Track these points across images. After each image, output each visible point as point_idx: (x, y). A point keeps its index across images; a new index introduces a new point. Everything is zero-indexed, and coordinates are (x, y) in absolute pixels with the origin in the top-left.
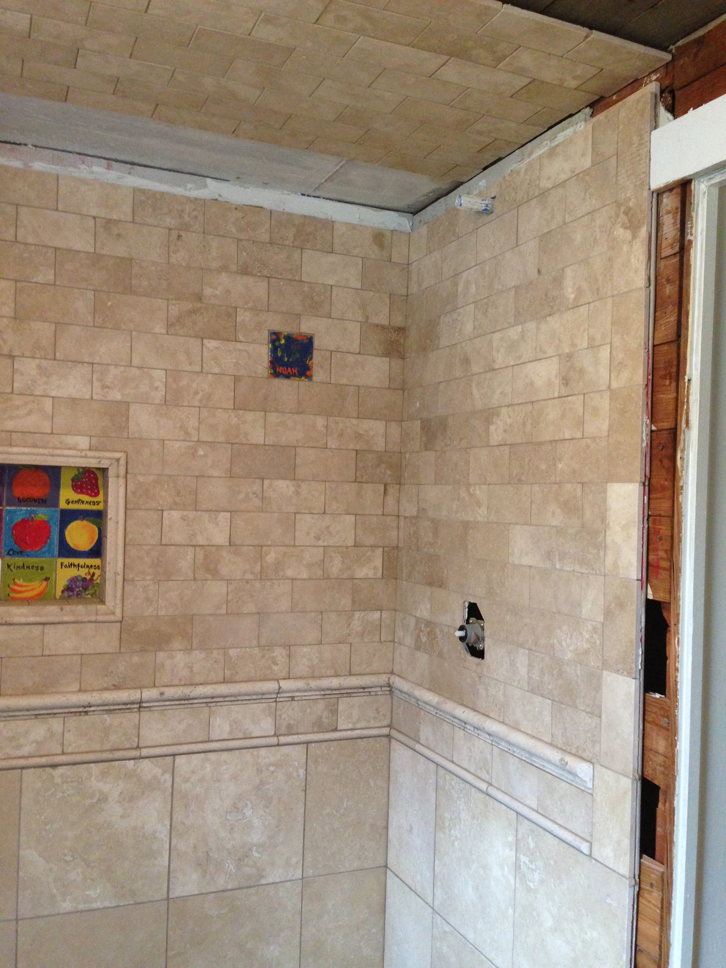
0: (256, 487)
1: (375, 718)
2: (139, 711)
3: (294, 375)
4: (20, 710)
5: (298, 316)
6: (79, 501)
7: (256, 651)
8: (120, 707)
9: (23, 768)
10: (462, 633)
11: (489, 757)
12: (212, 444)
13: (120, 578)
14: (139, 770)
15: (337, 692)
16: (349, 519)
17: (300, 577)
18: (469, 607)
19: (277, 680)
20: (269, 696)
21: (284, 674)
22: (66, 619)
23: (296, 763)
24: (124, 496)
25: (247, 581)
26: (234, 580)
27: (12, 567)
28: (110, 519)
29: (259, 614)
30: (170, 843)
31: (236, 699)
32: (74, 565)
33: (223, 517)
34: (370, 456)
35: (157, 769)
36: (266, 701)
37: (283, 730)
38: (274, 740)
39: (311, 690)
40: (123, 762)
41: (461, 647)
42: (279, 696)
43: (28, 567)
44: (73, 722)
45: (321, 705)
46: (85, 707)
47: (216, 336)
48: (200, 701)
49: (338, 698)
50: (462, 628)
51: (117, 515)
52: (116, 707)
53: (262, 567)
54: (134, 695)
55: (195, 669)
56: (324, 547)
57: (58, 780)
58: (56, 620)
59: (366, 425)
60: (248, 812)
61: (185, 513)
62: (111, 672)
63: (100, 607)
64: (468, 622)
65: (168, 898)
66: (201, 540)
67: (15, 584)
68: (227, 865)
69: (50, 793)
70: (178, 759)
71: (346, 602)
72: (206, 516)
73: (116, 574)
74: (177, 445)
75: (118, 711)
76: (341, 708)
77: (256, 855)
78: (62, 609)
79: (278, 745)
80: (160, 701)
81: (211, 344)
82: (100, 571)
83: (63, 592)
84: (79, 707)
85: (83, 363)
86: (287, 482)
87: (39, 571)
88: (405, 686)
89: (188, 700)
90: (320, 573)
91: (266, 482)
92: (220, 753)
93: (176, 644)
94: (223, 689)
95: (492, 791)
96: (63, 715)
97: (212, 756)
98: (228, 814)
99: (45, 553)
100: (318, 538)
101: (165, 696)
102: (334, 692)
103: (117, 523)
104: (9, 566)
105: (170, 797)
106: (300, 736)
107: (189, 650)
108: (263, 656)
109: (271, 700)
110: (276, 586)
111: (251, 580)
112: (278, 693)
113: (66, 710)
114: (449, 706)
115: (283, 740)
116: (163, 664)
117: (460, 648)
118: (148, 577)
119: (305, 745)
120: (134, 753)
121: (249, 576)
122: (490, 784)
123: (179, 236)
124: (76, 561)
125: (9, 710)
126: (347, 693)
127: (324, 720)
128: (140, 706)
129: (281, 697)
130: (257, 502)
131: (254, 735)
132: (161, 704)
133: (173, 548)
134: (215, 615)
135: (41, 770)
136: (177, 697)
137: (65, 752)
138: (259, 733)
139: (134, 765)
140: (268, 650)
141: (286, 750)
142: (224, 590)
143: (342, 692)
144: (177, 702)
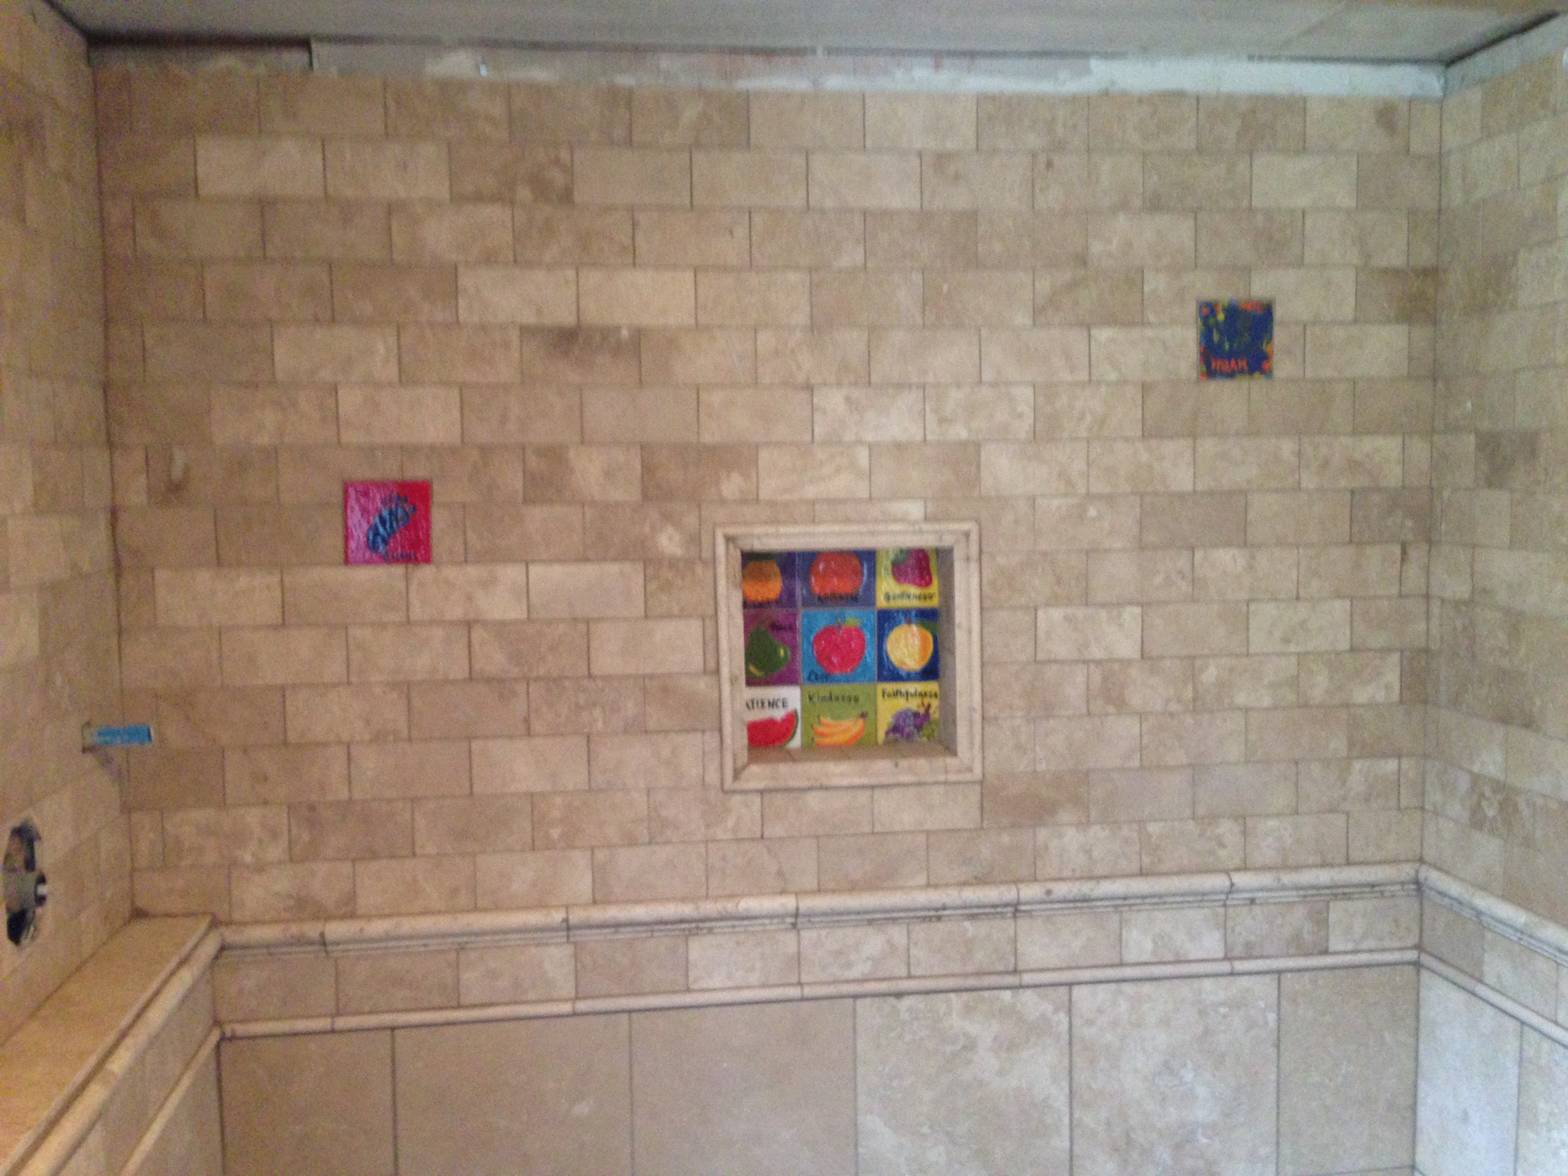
0: (1183, 562)
1: (1391, 933)
2: (1015, 917)
3: (1242, 371)
4: (849, 914)
5: (1247, 270)
6: (903, 595)
7: (1191, 825)
8: (987, 910)
9: (856, 997)
12: (1110, 499)
13: (977, 717)
14: (1019, 1005)
15: (1326, 892)
16: (1340, 607)
17: (1257, 705)
19: (1227, 872)
20: (1215, 897)
21: (1237, 861)
22: (904, 779)
23: (1262, 1004)
24: (978, 587)
25: (1171, 715)
26: (1152, 714)
27: (815, 700)
28: (959, 624)
29: (1193, 766)
30: (1071, 1115)
31: (1162, 900)
32: (901, 693)
33: (1131, 614)
34: (1376, 498)
35: (1046, 1004)
36: (1209, 904)
37: (1238, 951)
38: (1225, 967)
39: (1284, 888)
40: (996, 992)
42: (1230, 896)
44: (920, 931)
45: (1300, 912)
46: (937, 909)
47: (1111, 320)
48: (1107, 903)
49: (1328, 902)
51: (970, 621)
52: (981, 911)
53: (1195, 690)
54: (1007, 894)
55: (1095, 854)
56: (1299, 654)
57: (905, 1016)
58: (891, 780)
59: (1367, 444)
60: (1189, 1076)
61: (1070, 611)
62: (971, 859)
63: (950, 761)
66: (1097, 653)
67: (820, 723)
68: (1159, 1154)
69: (893, 1034)
70: (1077, 991)
71: (1338, 744)
72: (1103, 614)
73: (972, 709)
74: (1055, 503)
75: (984, 917)
76: (1333, 917)
77: (1205, 1141)
78: (897, 765)
79: (1232, 974)
80: (1045, 902)
81: (1102, 334)
82: (940, 699)
83: (887, 733)
84: (929, 910)
85: (910, 386)
86: (1233, 550)
87: (853, 702)
88: (1455, 888)
89: (1087, 901)
90: (1291, 697)
91: (1199, 555)
92: (1139, 984)
93: (1065, 816)
94: (1140, 886)
96: (907, 921)
97: (1128, 988)
98: (1157, 1077)
99: (858, 676)
100: (1286, 640)
101: (1054, 896)
102: (1322, 892)
103: (970, 632)
104: (811, 698)
105: (1068, 1047)
106: (1267, 961)
107: (1083, 825)
108: (1201, 835)
109: (1216, 904)
110: (1218, 723)
111: (1178, 712)
112: (1229, 893)
113: (911, 914)
115: (1239, 966)
116: (1046, 847)
118: (1019, 714)
119: (1277, 975)
120: (1009, 980)
121: (1174, 707)
123: (1049, 164)
124: (905, 687)
125: (833, 913)
126: (1344, 894)
127: (1306, 936)
128: (1016, 909)
129: (1233, 899)
130: (1185, 587)
131: (1191, 957)
132: (1049, 906)
133: (1055, 667)
134: (1122, 770)
135: (881, 1000)
136: (1071, 897)
137: (913, 973)
138: (1199, 955)
139: (1012, 997)
140: (1209, 824)
141: (1245, 981)
142: (1136, 730)
143: (1335, 891)
144: (1071, 905)
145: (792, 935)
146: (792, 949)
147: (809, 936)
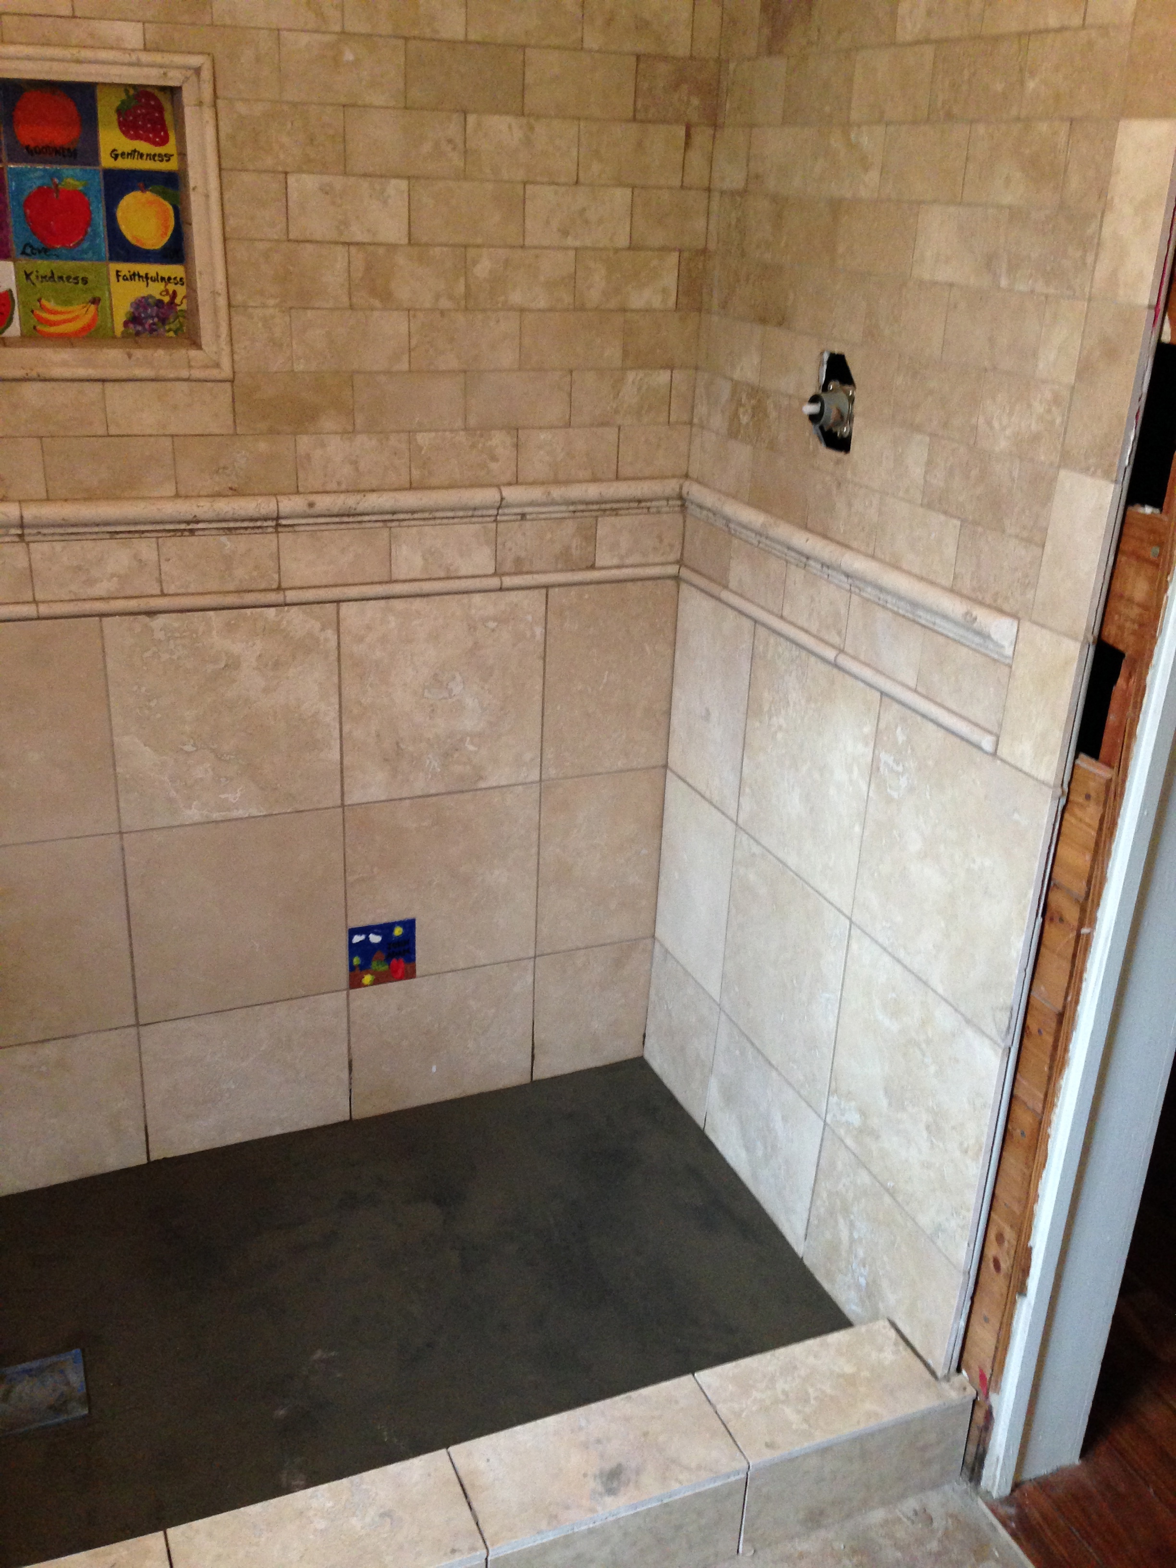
0: (453, 129)
1: (655, 549)
2: (277, 532)
4: (86, 525)
6: (133, 154)
7: (461, 437)
8: (245, 524)
9: (102, 615)
10: (814, 409)
11: (843, 611)
12: (368, 40)
13: (222, 302)
14: (285, 622)
15: (595, 507)
16: (621, 195)
17: (533, 305)
18: (829, 362)
19: (498, 486)
20: (485, 512)
21: (508, 476)
22: (139, 372)
23: (529, 618)
24: (214, 143)
25: (442, 313)
26: (420, 310)
27: (33, 277)
28: (194, 189)
29: (465, 372)
30: (341, 729)
31: (431, 516)
32: (140, 276)
34: (663, 68)
35: (313, 622)
36: (480, 519)
37: (508, 566)
38: (494, 582)
39: (553, 503)
40: (259, 610)
41: (810, 432)
42: (500, 511)
43: (61, 278)
44: (172, 545)
45: (570, 527)
46: (188, 522)
48: (374, 517)
49: (597, 517)
50: (814, 399)
51: (206, 182)
52: (239, 524)
53: (467, 286)
54: (264, 506)
55: (362, 466)
56: (576, 249)
57: (161, 635)
58: (124, 374)
60: (457, 689)
61: (327, 179)
62: (225, 468)
63: (193, 353)
64: (825, 388)
65: (343, 806)
66: (358, 234)
67: (43, 308)
68: (428, 762)
69: (148, 654)
70: (344, 606)
71: (613, 353)
72: (365, 184)
73: (214, 293)
74: (304, 39)
75: (242, 531)
76: (601, 533)
77: (471, 748)
79: (501, 589)
80: (308, 516)
82: (184, 287)
83: (126, 324)
84: (180, 522)
86: (509, 119)
87: (80, 285)
88: (708, 498)
89: (354, 515)
90: (567, 299)
91: (472, 119)
92: (410, 600)
93: (328, 423)
94: (409, 500)
95: (843, 661)
96: (155, 535)
97: (398, 604)
98: (426, 691)
99: (85, 252)
100: (565, 233)
101: (317, 509)
102: (591, 507)
103: (207, 196)
104: (28, 276)
105: (336, 663)
106: (535, 576)
107: (350, 433)
108: (473, 446)
109: (488, 519)
110: (492, 324)
111: (449, 310)
112: (499, 508)
113: (159, 527)
114: (784, 531)
115: (508, 581)
116: (308, 457)
117: (807, 434)
118: (272, 302)
119: (544, 591)
120: (273, 597)
121: (445, 303)
122: (841, 651)
124: (142, 268)
125: (64, 524)
126: (612, 509)
127: (573, 551)
128: (277, 523)
129: (504, 515)
130: (457, 160)
131: (463, 572)
132: (311, 521)
133: (310, 247)
134: (388, 373)
135: (132, 618)
136: (335, 510)
137: (165, 592)
138: (470, 572)
139: (277, 616)
140: (482, 436)
141: (513, 597)
142: (403, 328)
143: (603, 506)
144: (337, 520)
145: (20, 548)
146: (22, 562)
147: (40, 549)
